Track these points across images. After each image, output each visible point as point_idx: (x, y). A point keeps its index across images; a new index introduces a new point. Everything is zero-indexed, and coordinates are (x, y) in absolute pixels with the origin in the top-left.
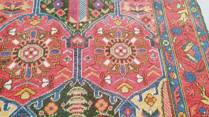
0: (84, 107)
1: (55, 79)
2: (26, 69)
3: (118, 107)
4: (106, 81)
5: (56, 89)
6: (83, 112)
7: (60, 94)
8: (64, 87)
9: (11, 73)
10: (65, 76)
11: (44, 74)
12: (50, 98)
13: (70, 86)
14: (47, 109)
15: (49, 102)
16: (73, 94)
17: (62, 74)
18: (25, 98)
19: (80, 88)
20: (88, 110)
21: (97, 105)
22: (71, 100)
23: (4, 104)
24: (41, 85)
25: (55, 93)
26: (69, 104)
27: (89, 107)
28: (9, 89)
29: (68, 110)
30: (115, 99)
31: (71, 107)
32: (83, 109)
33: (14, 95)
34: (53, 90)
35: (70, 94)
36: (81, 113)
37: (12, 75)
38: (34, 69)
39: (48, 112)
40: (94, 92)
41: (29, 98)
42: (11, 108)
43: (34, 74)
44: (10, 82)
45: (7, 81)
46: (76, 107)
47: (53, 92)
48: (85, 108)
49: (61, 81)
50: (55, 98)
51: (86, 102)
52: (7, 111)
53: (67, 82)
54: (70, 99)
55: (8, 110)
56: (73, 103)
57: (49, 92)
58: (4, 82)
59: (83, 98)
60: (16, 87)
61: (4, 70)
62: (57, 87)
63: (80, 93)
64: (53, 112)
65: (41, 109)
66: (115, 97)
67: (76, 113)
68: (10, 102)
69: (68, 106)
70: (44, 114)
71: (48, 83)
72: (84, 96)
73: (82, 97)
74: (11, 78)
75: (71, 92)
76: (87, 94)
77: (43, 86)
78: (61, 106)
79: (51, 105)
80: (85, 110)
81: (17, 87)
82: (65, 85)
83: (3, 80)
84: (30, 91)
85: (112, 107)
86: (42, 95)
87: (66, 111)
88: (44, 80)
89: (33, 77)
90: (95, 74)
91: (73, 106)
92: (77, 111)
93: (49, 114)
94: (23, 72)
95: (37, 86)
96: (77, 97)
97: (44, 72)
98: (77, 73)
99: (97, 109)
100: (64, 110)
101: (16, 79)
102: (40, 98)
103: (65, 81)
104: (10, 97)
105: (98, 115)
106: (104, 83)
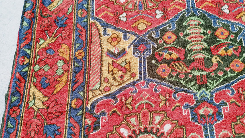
0: (203, 36)
1: (168, 10)
2: (138, 2)
3: (240, 35)
4: (223, 10)
5: (171, 19)
6: (203, 40)
7: (176, 24)
8: (179, 18)
9: (123, 7)
10: (178, 7)
11: (156, 6)
12: (166, 28)
13: (185, 17)
14: (165, 38)
15: (166, 32)
16: (189, 24)
17: (175, 6)
18: (142, 29)
19: (196, 18)
20: (208, 38)
21: (217, 33)
22: (189, 30)
23: (123, 34)
24: (155, 16)
25: (171, 24)
26: (187, 33)
27: (209, 35)
28: (124, 21)
29: (187, 39)
30: (236, 27)
31: (190, 36)
32: (202, 37)
33: (131, 26)
34: (168, 20)
35: (186, 24)
36: (201, 41)
37: (125, 9)
38: (145, 2)
39: (167, 41)
40: (212, 22)
41: (145, 28)
42: (130, 37)
43: (146, 7)
44: (124, 14)
45: (122, 14)
46: (195, 36)
47: (168, 22)
48: (205, 37)
49: (175, 12)
50: (171, 27)
51: (205, 31)
52: (127, 41)
53: (182, 13)
54: (187, 29)
55: (127, 39)
56: (190, 32)
57: (165, 22)
58: (118, 15)
59: (201, 27)
60: (131, 19)
61: (116, 4)
62: (172, 18)
63: (197, 23)
64: (172, 40)
65: (159, 38)
66: (236, 26)
67: (195, 41)
68: (128, 32)
69: (187, 35)
70: (163, 42)
71: (162, 14)
72: (202, 25)
73: (199, 27)
74: (125, 11)
75: (187, 22)
76: (204, 24)
77: (158, 17)
78: (179, 35)
79: (168, 34)
80: (204, 39)
81: (133, 19)
82: (179, 16)
83: (117, 13)
84: (145, 23)
85: (234, 35)
86: (158, 26)
87: (185, 40)
88: (157, 12)
89: (145, 9)
90: (211, 4)
91: (191, 35)
92: (196, 39)
93: (168, 43)
94: (135, 6)
95: (152, 17)
96: (194, 26)
97: (156, 4)
98: (191, 4)
99: (218, 37)
100: (183, 39)
101: (129, 12)
102: (156, 28)
103: (179, 12)
104: (127, 28)
105: (220, 42)
106: (222, 13)
